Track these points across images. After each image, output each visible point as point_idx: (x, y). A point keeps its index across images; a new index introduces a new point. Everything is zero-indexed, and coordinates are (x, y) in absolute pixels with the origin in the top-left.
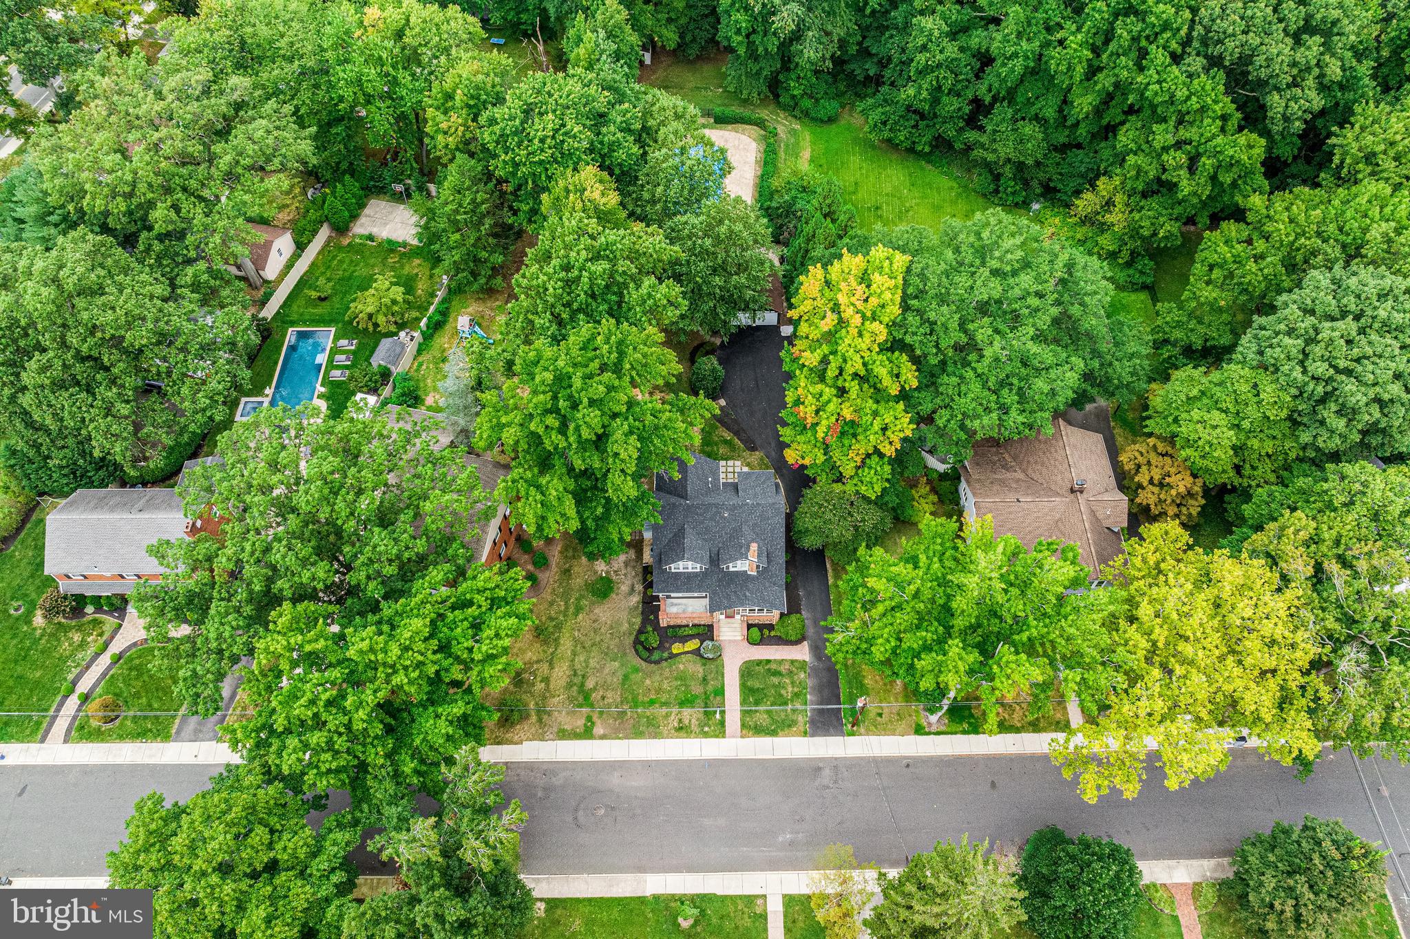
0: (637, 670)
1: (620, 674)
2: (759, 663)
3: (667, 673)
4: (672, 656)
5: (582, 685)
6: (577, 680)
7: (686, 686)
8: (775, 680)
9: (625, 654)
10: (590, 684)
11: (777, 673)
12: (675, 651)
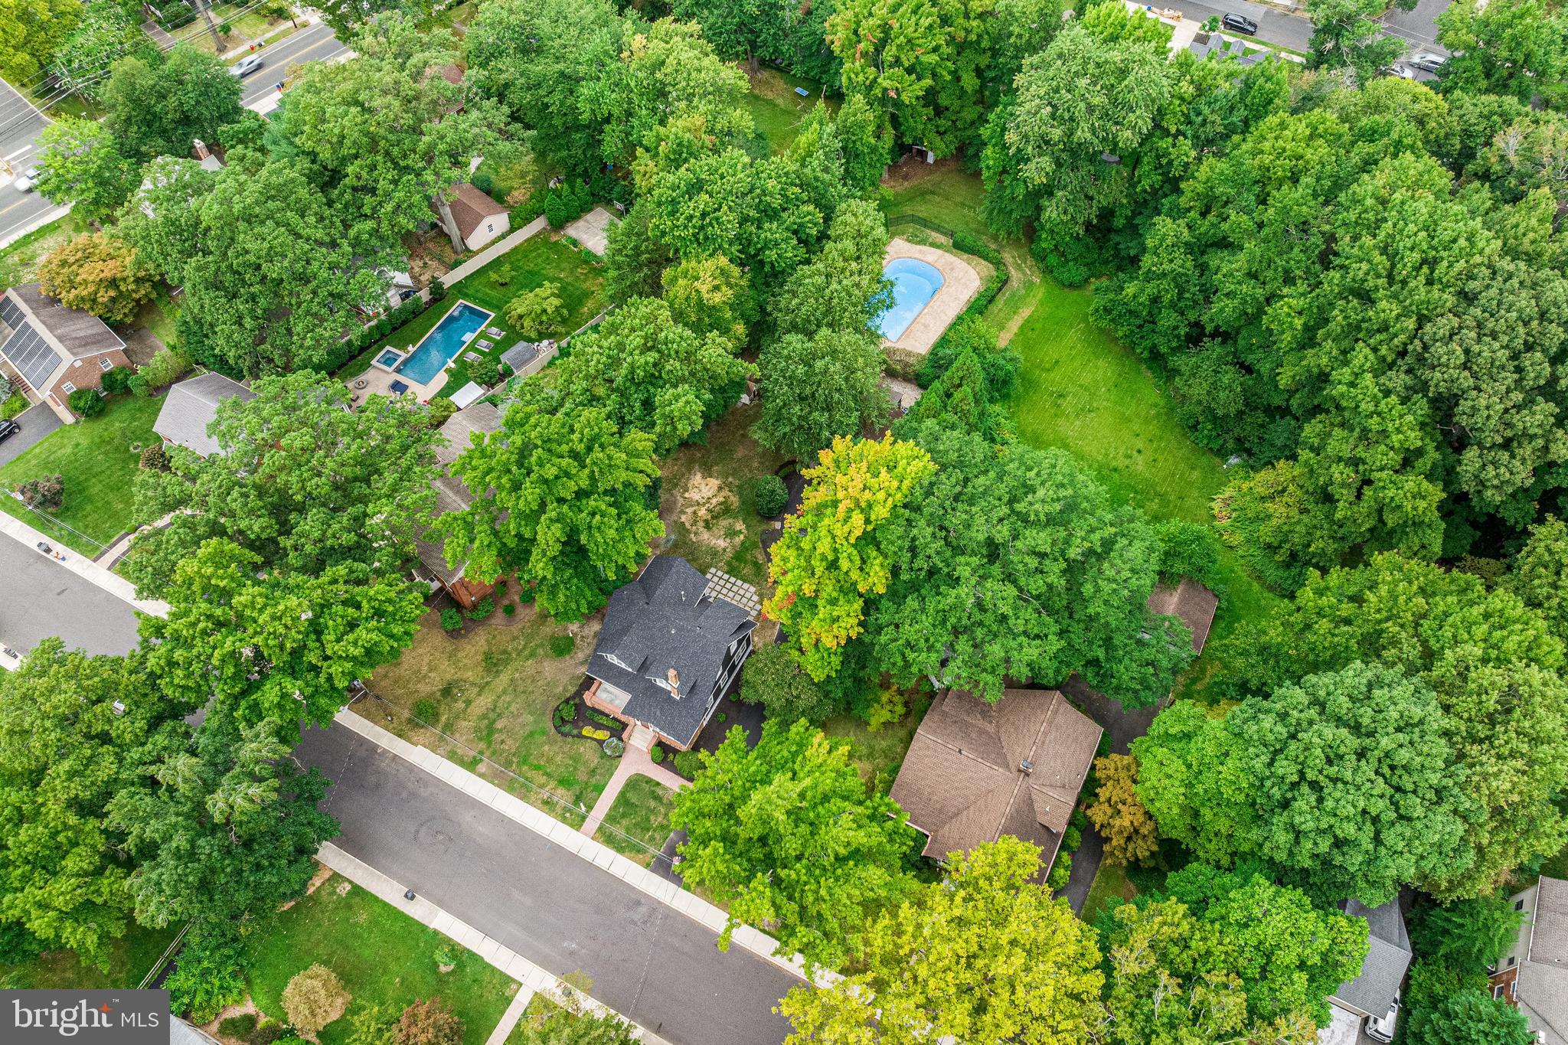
0: (544, 733)
1: (528, 729)
2: (649, 781)
3: (566, 749)
4: (580, 736)
5: (494, 721)
6: (492, 715)
7: (575, 769)
8: (652, 804)
9: (544, 714)
10: (499, 725)
12: (584, 732)
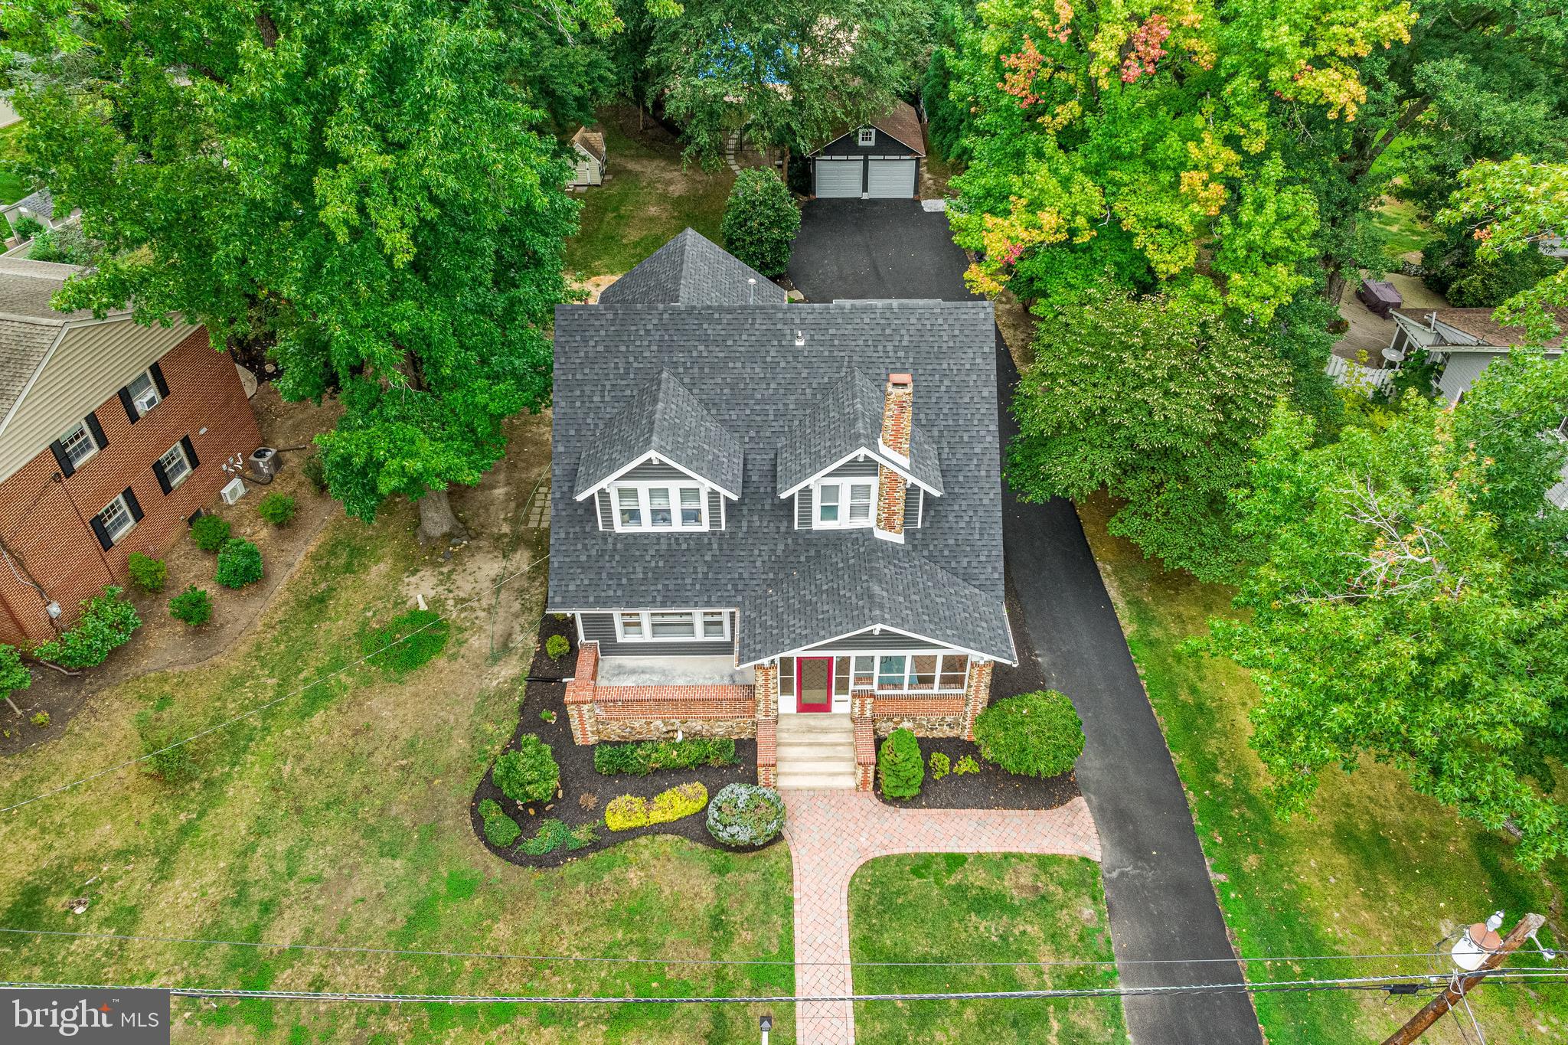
0: (463, 888)
1: (402, 902)
2: (922, 865)
3: (577, 899)
4: (607, 840)
5: (255, 933)
6: (238, 921)
7: (647, 947)
8: (987, 927)
9: (435, 832)
10: (282, 935)
11: (987, 903)
12: (615, 821)
